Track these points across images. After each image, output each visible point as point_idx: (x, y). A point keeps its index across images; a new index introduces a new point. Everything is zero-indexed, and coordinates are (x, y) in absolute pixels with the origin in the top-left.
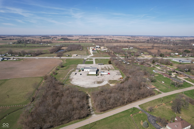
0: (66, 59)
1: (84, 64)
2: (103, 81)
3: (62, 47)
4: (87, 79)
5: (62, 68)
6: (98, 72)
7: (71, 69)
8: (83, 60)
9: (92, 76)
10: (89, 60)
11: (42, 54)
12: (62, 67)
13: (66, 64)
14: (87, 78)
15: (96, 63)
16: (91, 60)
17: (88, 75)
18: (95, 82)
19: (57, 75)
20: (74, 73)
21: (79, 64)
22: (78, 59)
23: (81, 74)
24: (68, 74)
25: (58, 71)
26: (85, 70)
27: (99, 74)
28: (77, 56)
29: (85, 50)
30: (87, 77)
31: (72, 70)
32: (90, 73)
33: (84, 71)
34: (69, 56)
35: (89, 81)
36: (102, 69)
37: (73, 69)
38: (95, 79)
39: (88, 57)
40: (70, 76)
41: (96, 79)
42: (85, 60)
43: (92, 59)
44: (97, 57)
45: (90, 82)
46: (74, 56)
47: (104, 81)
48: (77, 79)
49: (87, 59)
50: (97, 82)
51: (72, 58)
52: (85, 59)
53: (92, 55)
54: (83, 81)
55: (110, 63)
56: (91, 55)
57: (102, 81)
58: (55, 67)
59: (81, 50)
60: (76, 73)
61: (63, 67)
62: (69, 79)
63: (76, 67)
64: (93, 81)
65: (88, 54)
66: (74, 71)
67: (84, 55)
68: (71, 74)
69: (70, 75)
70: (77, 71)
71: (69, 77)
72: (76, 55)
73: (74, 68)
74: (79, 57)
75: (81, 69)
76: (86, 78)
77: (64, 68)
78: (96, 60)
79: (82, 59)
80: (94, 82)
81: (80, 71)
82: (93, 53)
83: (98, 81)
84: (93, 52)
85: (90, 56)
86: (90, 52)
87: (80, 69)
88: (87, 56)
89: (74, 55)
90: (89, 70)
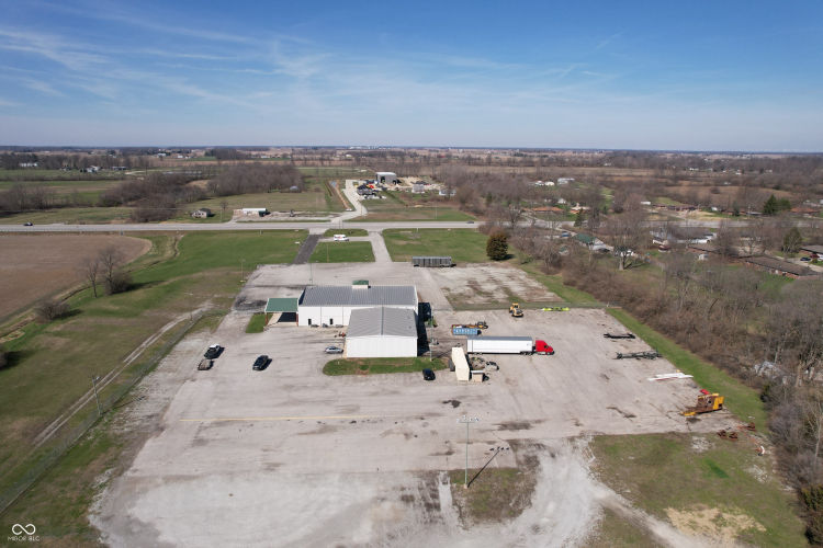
0: (183, 232)
1: (300, 261)
2: (532, 462)
3: (196, 179)
4: (325, 429)
5: (108, 303)
6: (430, 332)
7: (183, 310)
8: (298, 235)
9: (376, 381)
10: (342, 238)
11: (42, 207)
12: (122, 286)
13: (168, 263)
14: (329, 415)
15: (395, 254)
16: (353, 239)
17: (338, 367)
18: (431, 477)
19: (14, 372)
20: (198, 344)
21: (263, 263)
22: (263, 231)
23: (263, 363)
24: (133, 357)
25: (58, 327)
26: (304, 313)
27: (448, 354)
28: (266, 218)
29: (318, 190)
30: (327, 402)
31: (187, 316)
32: (357, 348)
33: (303, 321)
34: (210, 215)
35: (346, 476)
36: (458, 303)
37: (206, 306)
38: (415, 426)
39: (336, 222)
40: (146, 380)
41: (434, 424)
42: (316, 237)
43: (365, 233)
44: (393, 220)
45: (368, 492)
46: (246, 216)
47: (545, 462)
48: (200, 442)
49: (331, 233)
50: (455, 476)
51: (231, 225)
52: (317, 229)
53: (361, 211)
54: (271, 467)
55: (498, 251)
56: (354, 210)
57: (509, 460)
58: (66, 288)
59: (294, 191)
60: (214, 353)
61: (131, 287)
62: (106, 443)
63: (240, 283)
64: (404, 459)
65: (337, 205)
66: (208, 322)
67: (313, 211)
68: (165, 363)
69: (153, 368)
70: (235, 320)
71: (121, 399)
72: (256, 211)
73: (216, 301)
74: (279, 222)
75: (276, 303)
76: (313, 416)
77: (138, 295)
78: (388, 236)
79: (291, 235)
80: (412, 484)
81: (257, 326)
82: (362, 202)
83: (466, 459)
84: (363, 198)
85: (349, 215)
86: (346, 198)
87: (261, 303)
88: (326, 215)
89: (245, 210)
90: (342, 315)
